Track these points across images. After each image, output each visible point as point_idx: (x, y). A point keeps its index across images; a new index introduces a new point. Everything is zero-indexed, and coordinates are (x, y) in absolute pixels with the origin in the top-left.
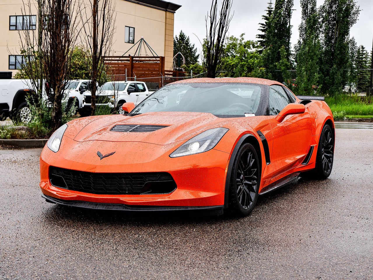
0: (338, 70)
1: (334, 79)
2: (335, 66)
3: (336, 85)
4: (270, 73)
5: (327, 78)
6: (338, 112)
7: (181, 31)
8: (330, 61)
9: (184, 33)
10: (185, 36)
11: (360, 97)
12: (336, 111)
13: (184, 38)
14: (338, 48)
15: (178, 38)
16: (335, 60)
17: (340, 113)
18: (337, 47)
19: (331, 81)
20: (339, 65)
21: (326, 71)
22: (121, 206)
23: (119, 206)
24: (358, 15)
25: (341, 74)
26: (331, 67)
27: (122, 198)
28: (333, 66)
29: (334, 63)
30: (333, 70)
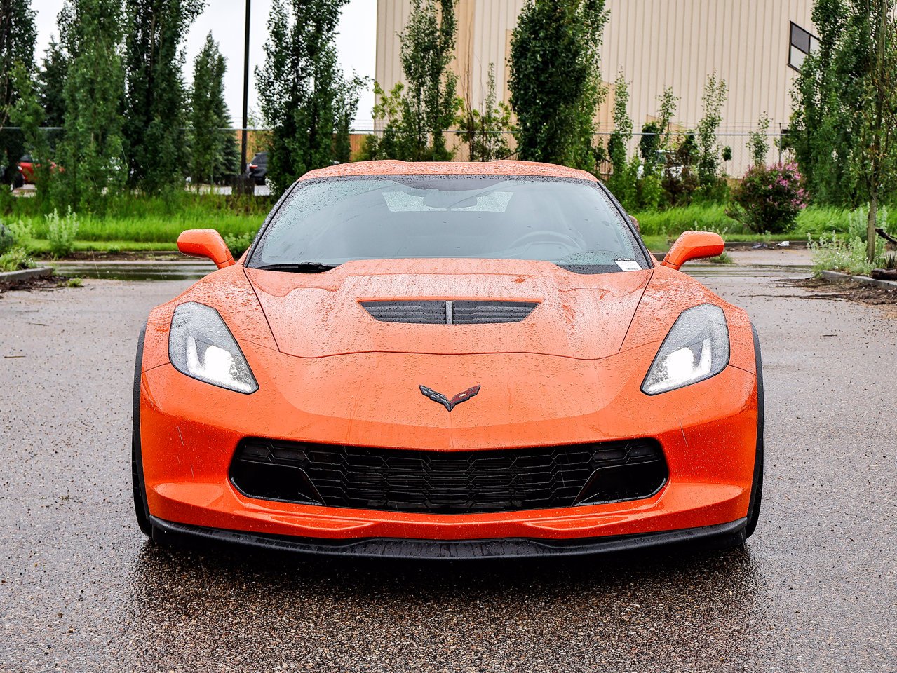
0: (166, 129)
1: (156, 152)
2: (157, 120)
3: (163, 166)
5: (140, 148)
6: (236, 236)
8: (143, 106)
12: (231, 235)
14: (162, 75)
16: (157, 104)
17: (242, 238)
18: (161, 73)
19: (148, 156)
20: (168, 117)
21: (135, 132)
22: (522, 543)
23: (517, 543)
25: (173, 140)
26: (147, 123)
27: (530, 521)
28: (154, 119)
29: (155, 112)
30: (154, 131)
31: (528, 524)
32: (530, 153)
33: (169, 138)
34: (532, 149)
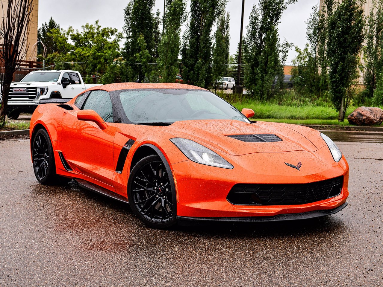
0: (203, 64)
1: (198, 74)
4: (130, 66)
5: (191, 73)
7: (51, 18)
8: (194, 54)
9: (55, 21)
10: (55, 23)
11: (225, 95)
13: (54, 25)
15: (48, 25)
16: (200, 53)
19: (195, 76)
20: (204, 59)
21: (190, 66)
24: (225, 6)
26: (196, 62)
27: (322, 204)
28: (199, 60)
29: (199, 57)
30: (198, 65)
31: (322, 205)
32: (334, 76)
33: (204, 68)
34: (335, 75)
